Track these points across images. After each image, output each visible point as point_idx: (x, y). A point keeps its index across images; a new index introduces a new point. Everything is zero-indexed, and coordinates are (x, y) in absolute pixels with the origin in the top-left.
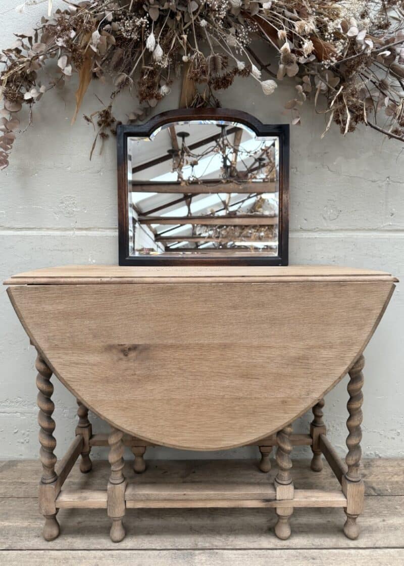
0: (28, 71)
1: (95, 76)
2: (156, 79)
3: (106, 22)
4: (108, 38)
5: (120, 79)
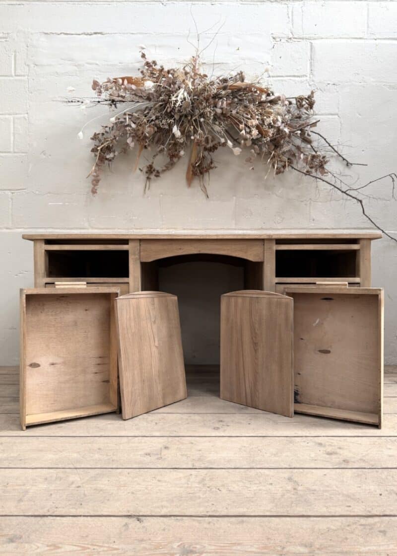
0: (111, 145)
1: (145, 147)
2: (178, 147)
3: (152, 120)
4: (154, 128)
5: (160, 149)
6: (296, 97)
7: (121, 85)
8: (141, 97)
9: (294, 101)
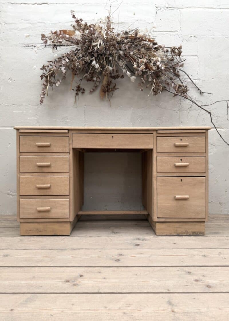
5: (85, 76)
6: (171, 47)
7: (59, 35)
8: (72, 42)
9: (170, 50)
